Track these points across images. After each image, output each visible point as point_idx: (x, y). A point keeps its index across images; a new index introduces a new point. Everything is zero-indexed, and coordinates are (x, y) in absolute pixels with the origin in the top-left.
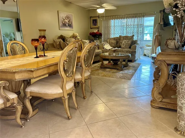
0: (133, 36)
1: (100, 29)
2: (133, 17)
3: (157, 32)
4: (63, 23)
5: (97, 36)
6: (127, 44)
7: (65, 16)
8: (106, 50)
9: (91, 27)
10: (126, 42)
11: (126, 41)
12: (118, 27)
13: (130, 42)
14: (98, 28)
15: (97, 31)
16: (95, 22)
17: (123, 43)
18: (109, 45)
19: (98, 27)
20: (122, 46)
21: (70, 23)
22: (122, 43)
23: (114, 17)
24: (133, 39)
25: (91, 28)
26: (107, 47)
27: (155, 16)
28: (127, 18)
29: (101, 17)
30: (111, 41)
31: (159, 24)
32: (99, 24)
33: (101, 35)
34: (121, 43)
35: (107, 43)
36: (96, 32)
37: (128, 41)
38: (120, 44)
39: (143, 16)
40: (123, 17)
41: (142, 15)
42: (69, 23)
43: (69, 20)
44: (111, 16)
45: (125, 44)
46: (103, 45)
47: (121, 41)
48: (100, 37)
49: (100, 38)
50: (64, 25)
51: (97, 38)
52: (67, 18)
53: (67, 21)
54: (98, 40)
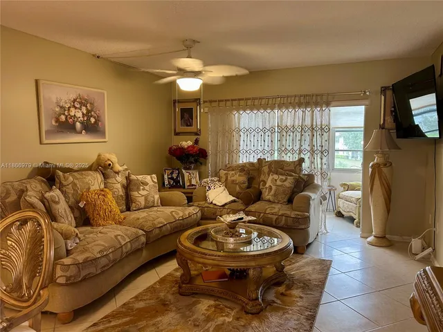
0: (302, 160)
1: (201, 138)
2: (300, 105)
3: (377, 153)
4: (57, 120)
5: (192, 159)
6: (281, 189)
7: (73, 97)
8: (211, 206)
9: (175, 130)
10: (279, 183)
11: (276, 177)
12: (256, 135)
13: (289, 182)
14: (196, 134)
15: (190, 143)
16: (187, 116)
17: (269, 183)
18: (223, 188)
19: (195, 131)
20: (267, 195)
21: (93, 120)
22: (265, 183)
23: (242, 103)
24: (301, 170)
25: (177, 134)
26: (219, 195)
27: (367, 102)
28: (280, 107)
29: (204, 102)
30: (233, 175)
31: (382, 127)
32: (198, 122)
33: (203, 154)
34: (264, 181)
35: (219, 181)
36: (189, 147)
37: (284, 178)
38: (261, 187)
39: (328, 105)
40: (270, 102)
41: (325, 98)
42: (89, 119)
43: (88, 111)
44: (235, 100)
45: (274, 188)
46: (206, 189)
47: (262, 177)
48: (202, 160)
49: (201, 164)
50: (66, 126)
51: (191, 163)
52: (81, 103)
53: (79, 114)
54: (194, 169)
